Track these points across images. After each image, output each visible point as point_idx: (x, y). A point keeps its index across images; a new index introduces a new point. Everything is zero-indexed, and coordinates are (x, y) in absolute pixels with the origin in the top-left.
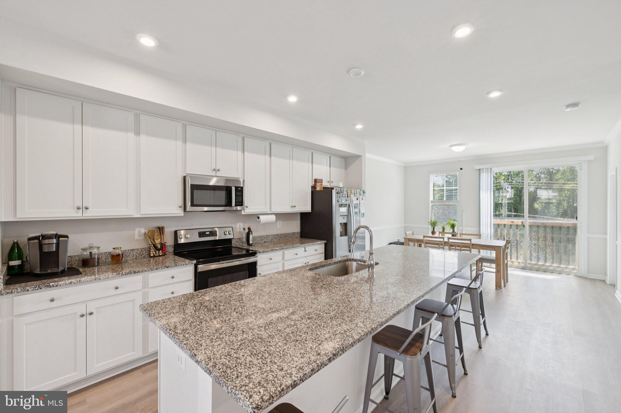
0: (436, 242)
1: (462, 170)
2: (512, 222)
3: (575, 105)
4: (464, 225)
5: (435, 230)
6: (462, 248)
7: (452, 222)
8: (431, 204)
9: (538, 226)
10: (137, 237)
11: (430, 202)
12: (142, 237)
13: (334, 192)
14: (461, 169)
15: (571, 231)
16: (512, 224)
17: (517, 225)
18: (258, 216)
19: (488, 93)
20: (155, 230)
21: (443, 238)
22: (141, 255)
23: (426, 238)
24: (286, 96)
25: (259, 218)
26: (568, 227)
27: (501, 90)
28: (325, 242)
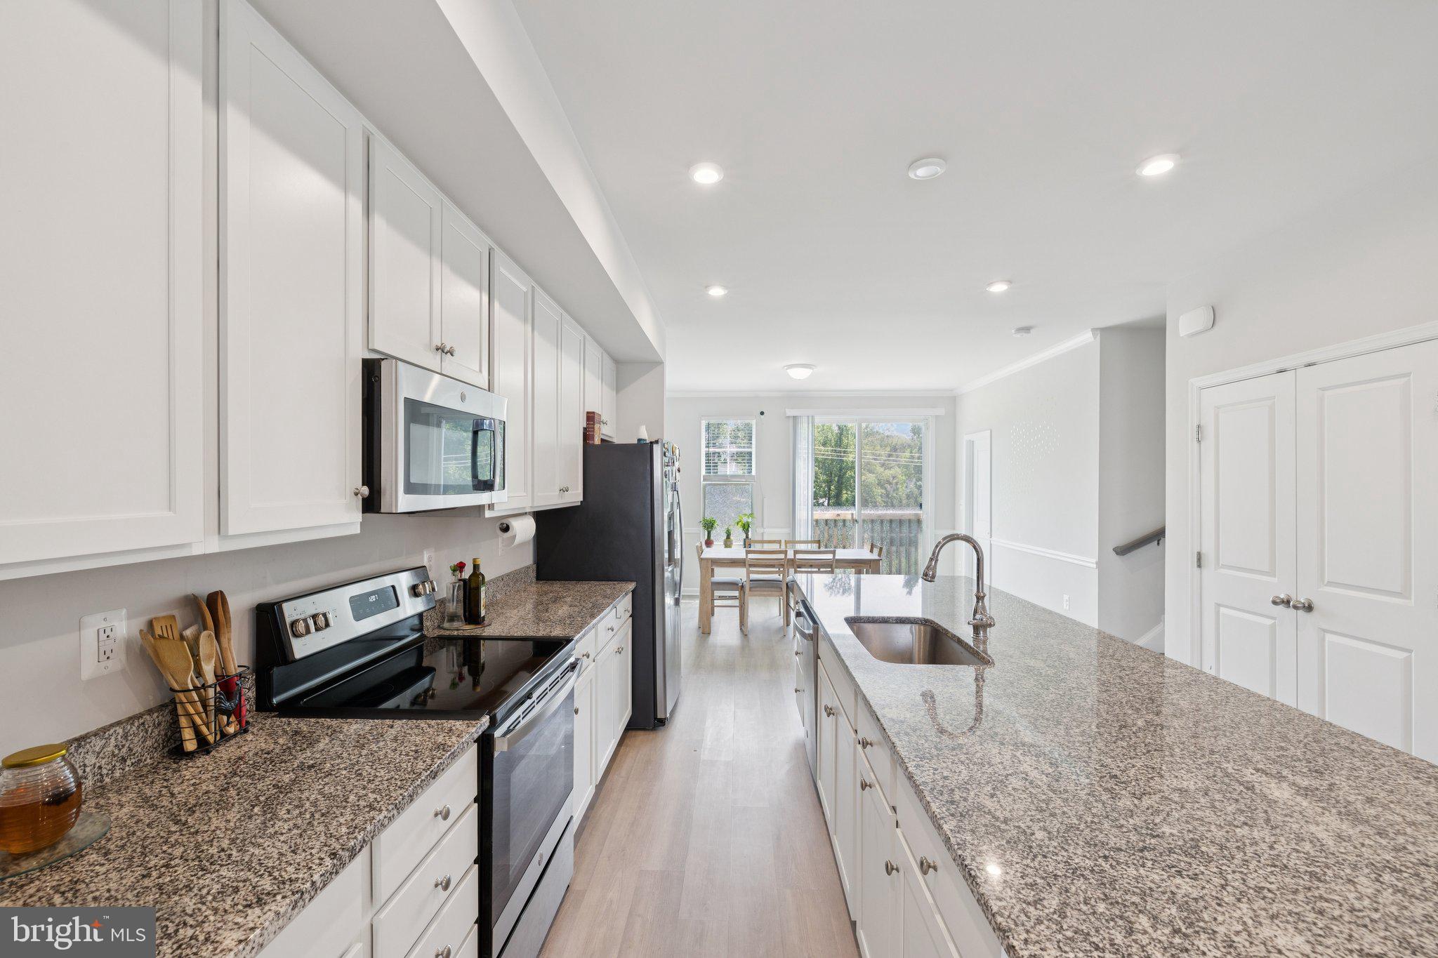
0: (768, 562)
1: (762, 417)
2: (838, 515)
3: (1027, 329)
4: (765, 524)
5: (712, 538)
6: (822, 570)
7: (745, 519)
8: (703, 483)
9: (872, 521)
10: (89, 667)
11: (702, 480)
12: (118, 662)
13: (657, 450)
14: (762, 413)
15: (914, 526)
16: (837, 518)
17: (844, 521)
18: (505, 521)
19: (990, 284)
20: (176, 613)
21: (785, 552)
22: (124, 760)
23: (751, 556)
24: (690, 164)
25: (506, 529)
26: (910, 521)
27: (1010, 282)
28: (632, 586)
